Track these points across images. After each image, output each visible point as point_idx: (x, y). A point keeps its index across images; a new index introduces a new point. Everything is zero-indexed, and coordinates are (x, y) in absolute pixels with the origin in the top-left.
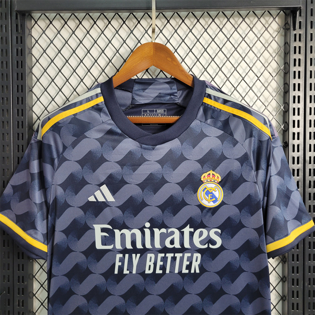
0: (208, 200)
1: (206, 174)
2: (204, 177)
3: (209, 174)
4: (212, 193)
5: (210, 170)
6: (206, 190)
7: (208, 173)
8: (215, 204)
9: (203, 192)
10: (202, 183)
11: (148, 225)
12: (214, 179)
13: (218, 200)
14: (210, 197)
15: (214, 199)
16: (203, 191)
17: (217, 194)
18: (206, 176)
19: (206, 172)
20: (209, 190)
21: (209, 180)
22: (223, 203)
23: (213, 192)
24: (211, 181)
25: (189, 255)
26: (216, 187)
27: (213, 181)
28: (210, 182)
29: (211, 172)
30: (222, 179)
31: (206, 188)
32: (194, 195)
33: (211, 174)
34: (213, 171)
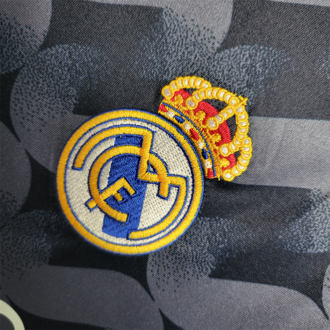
0: (95, 192)
3: (220, 106)
4: (140, 185)
5: (239, 92)
6: (133, 150)
7: (222, 94)
8: (106, 236)
10: (153, 104)
12: (213, 147)
13: (134, 235)
14: (113, 191)
15: (122, 217)
16: (121, 140)
19: (216, 83)
20: (144, 165)
21: (187, 127)
22: (135, 267)
23: (151, 189)
24: (191, 138)
26: (181, 182)
27: (201, 145)
28: (181, 138)
30: (239, 182)
31: (139, 141)
32: (70, 115)
33: (225, 115)
34: (251, 111)
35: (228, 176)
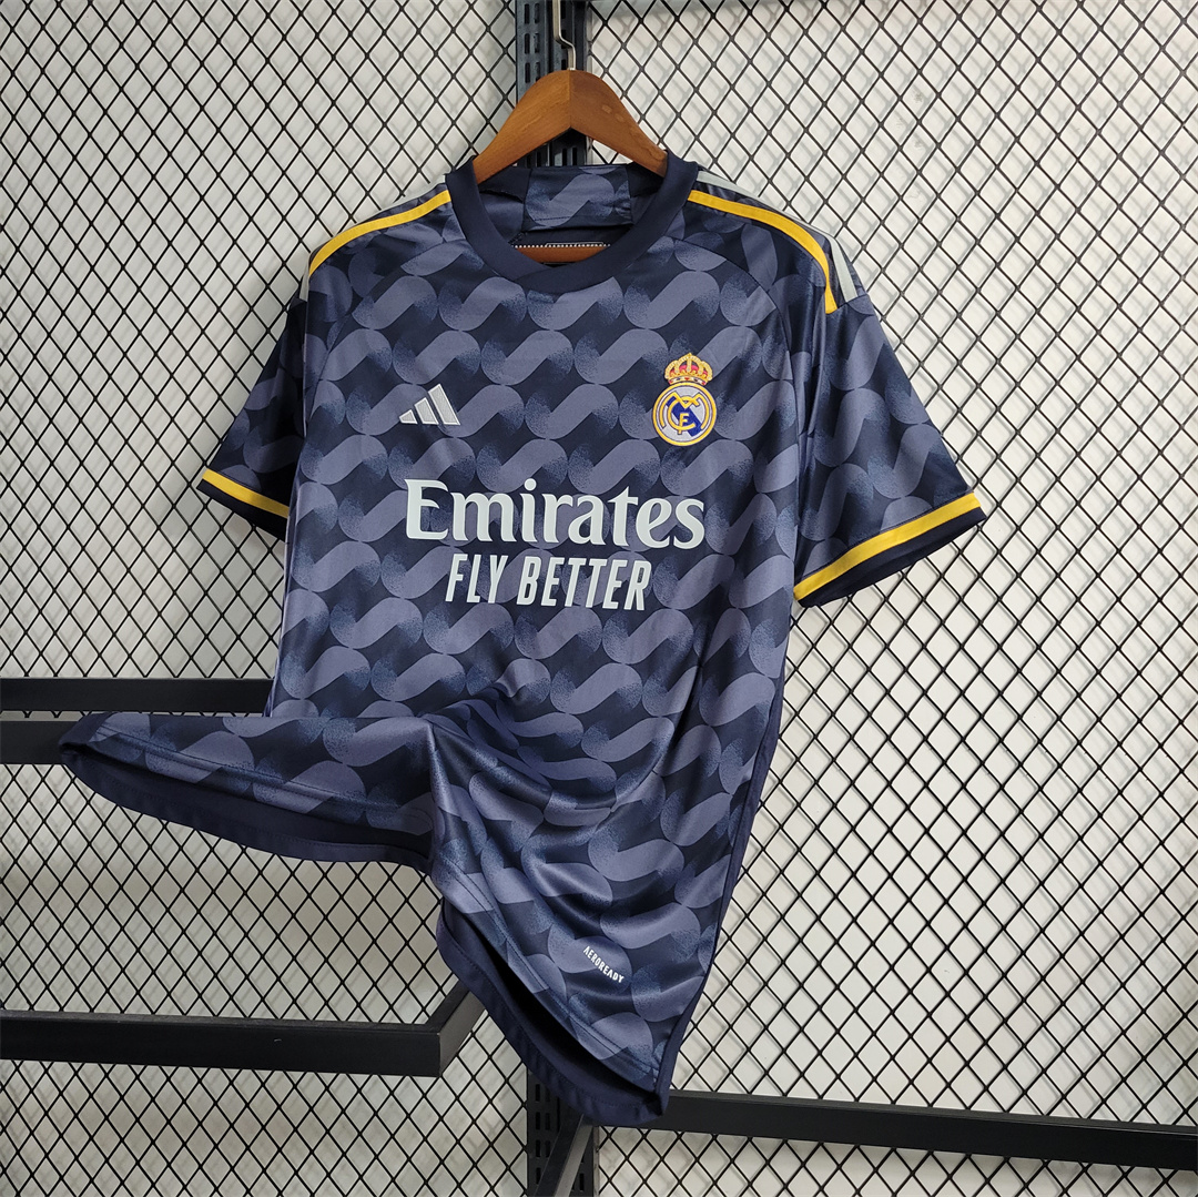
1: (676, 364)
2: (673, 370)
3: (685, 363)
4: (688, 410)
5: (686, 353)
6: (675, 403)
7: (682, 360)
8: (695, 437)
9: (666, 408)
10: (667, 384)
11: (531, 484)
12: (696, 376)
13: (702, 427)
14: (682, 421)
15: (693, 426)
16: (668, 404)
17: (699, 414)
18: (677, 369)
19: (678, 358)
20: (683, 403)
21: (683, 379)
22: (714, 437)
23: (692, 408)
24: (687, 380)
25: (624, 563)
26: (699, 396)
27: (692, 379)
28: (685, 384)
29: (689, 358)
30: (714, 376)
31: (674, 398)
32: (647, 414)
33: (689, 364)
34: (695, 354)
35: (710, 379)
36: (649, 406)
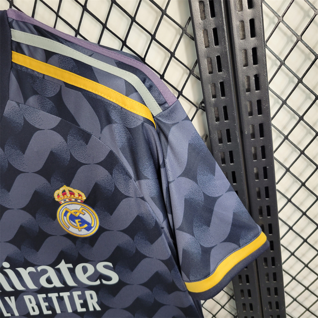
0: (77, 227)
1: (59, 192)
2: (58, 196)
3: (64, 191)
4: (79, 217)
6: (69, 214)
7: (62, 189)
8: (90, 232)
9: (65, 217)
11: (6, 265)
12: (75, 198)
13: (92, 225)
14: (78, 224)
15: (86, 226)
16: (65, 214)
17: (87, 217)
18: (61, 195)
19: (58, 189)
21: (67, 200)
23: (81, 216)
24: (70, 201)
25: (79, 293)
26: (82, 208)
27: (73, 200)
28: (70, 203)
29: (65, 188)
31: (67, 212)
32: (55, 222)
33: (67, 192)
36: (54, 217)
